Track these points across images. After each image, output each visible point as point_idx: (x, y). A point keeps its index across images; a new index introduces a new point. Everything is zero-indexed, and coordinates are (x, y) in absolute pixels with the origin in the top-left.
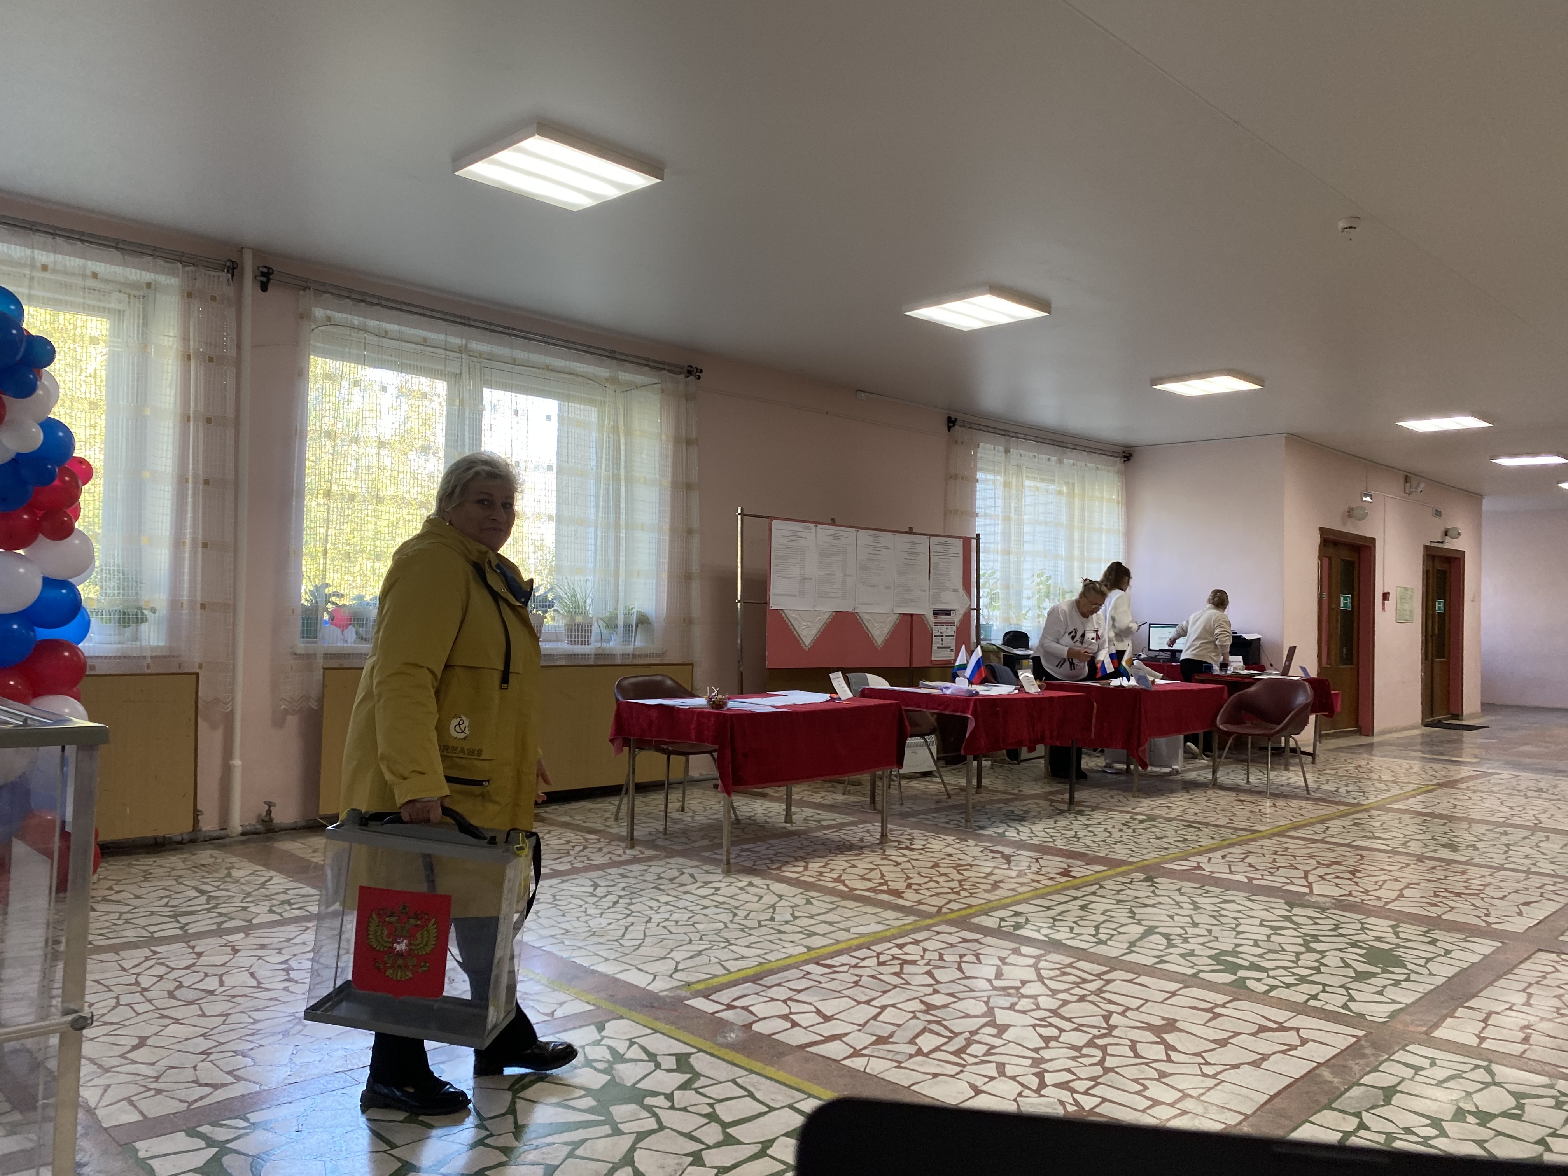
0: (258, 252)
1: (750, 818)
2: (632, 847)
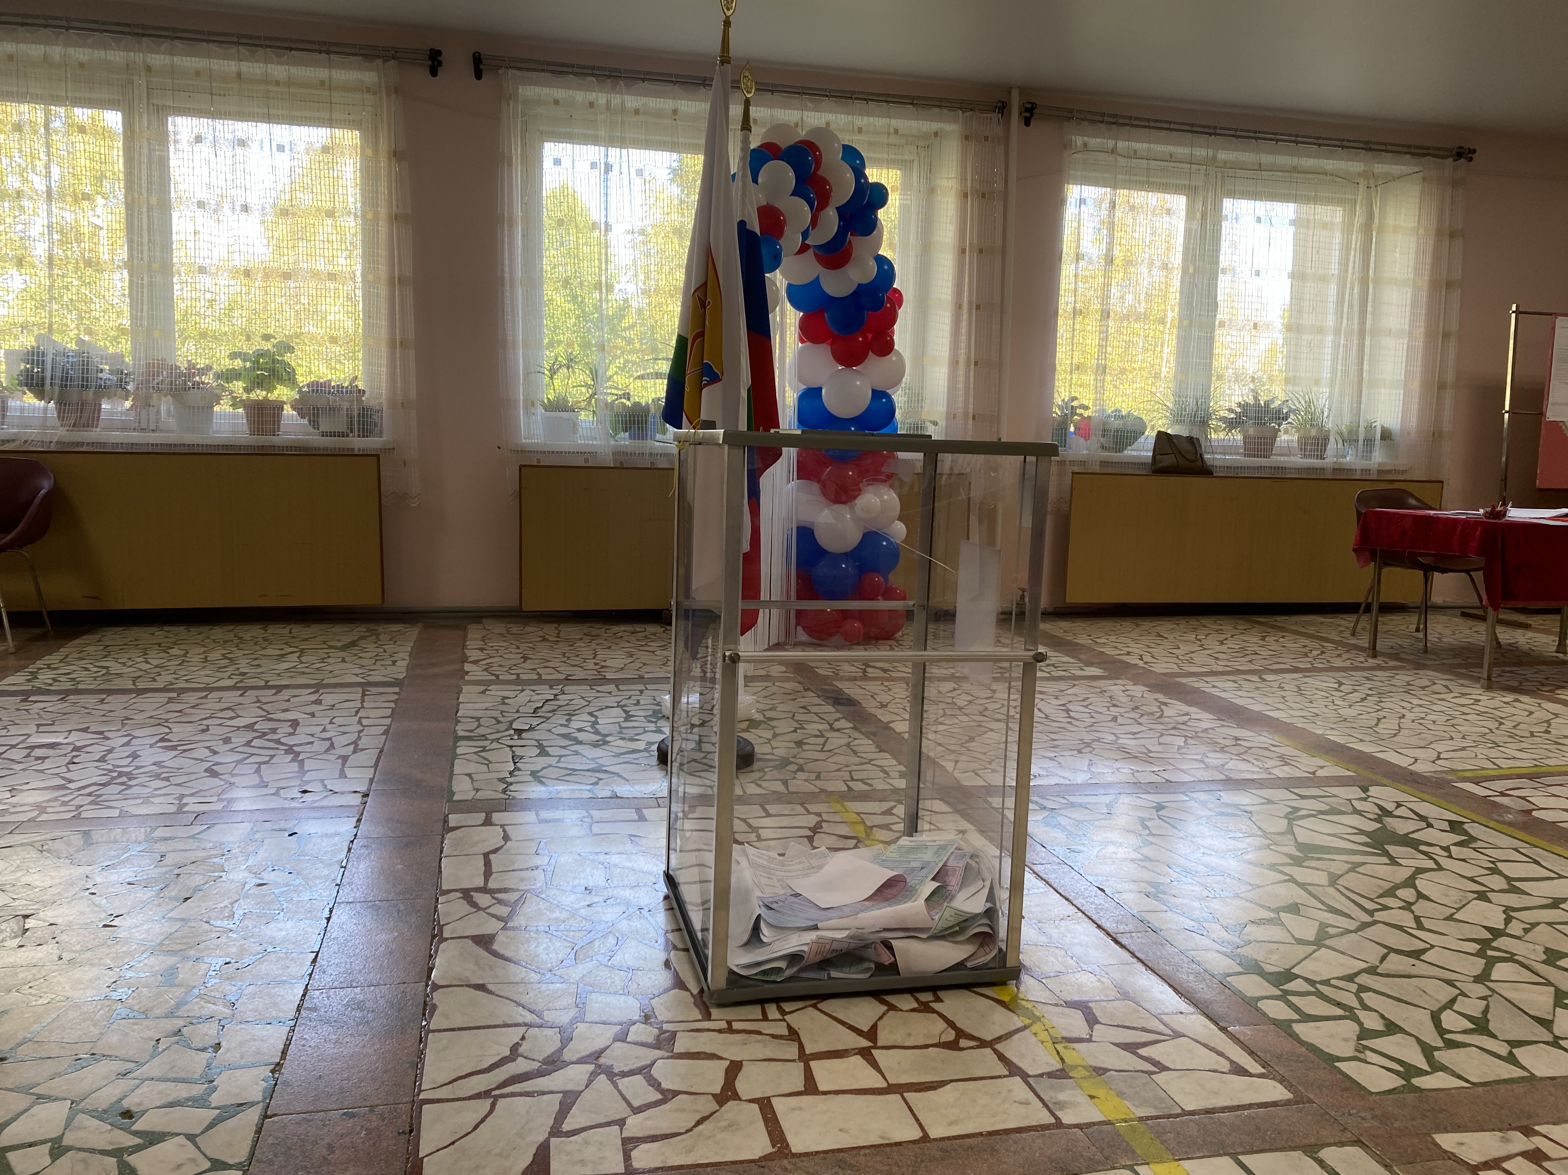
0: (1024, 90)
1: (1510, 644)
2: (1374, 656)
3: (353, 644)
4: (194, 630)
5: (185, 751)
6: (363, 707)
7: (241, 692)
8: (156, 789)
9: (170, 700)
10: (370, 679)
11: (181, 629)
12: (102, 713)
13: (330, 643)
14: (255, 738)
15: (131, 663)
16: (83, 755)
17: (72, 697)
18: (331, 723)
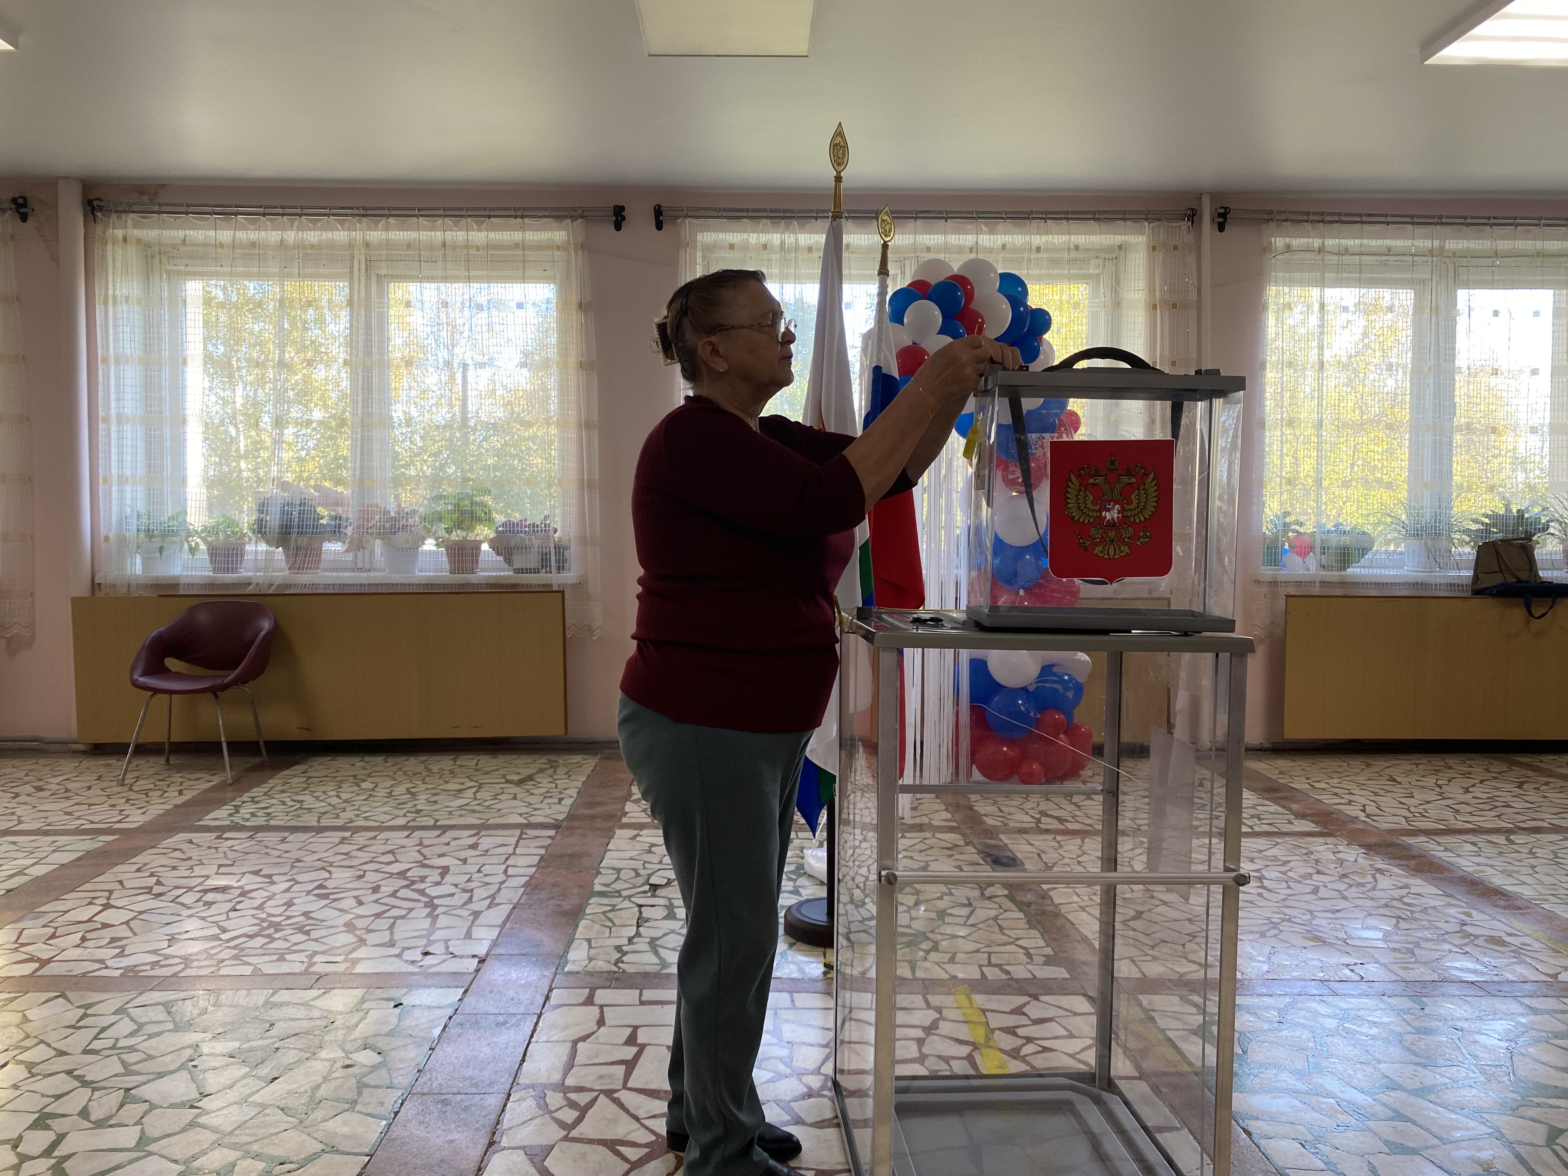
0: (1216, 195)
3: (530, 778)
4: (391, 760)
5: (335, 900)
6: (514, 853)
7: (407, 833)
8: (295, 944)
9: (343, 841)
10: (533, 820)
11: (379, 759)
12: (278, 853)
13: (508, 777)
14: (403, 887)
15: (324, 797)
16: (247, 901)
17: (259, 835)
18: (479, 871)
